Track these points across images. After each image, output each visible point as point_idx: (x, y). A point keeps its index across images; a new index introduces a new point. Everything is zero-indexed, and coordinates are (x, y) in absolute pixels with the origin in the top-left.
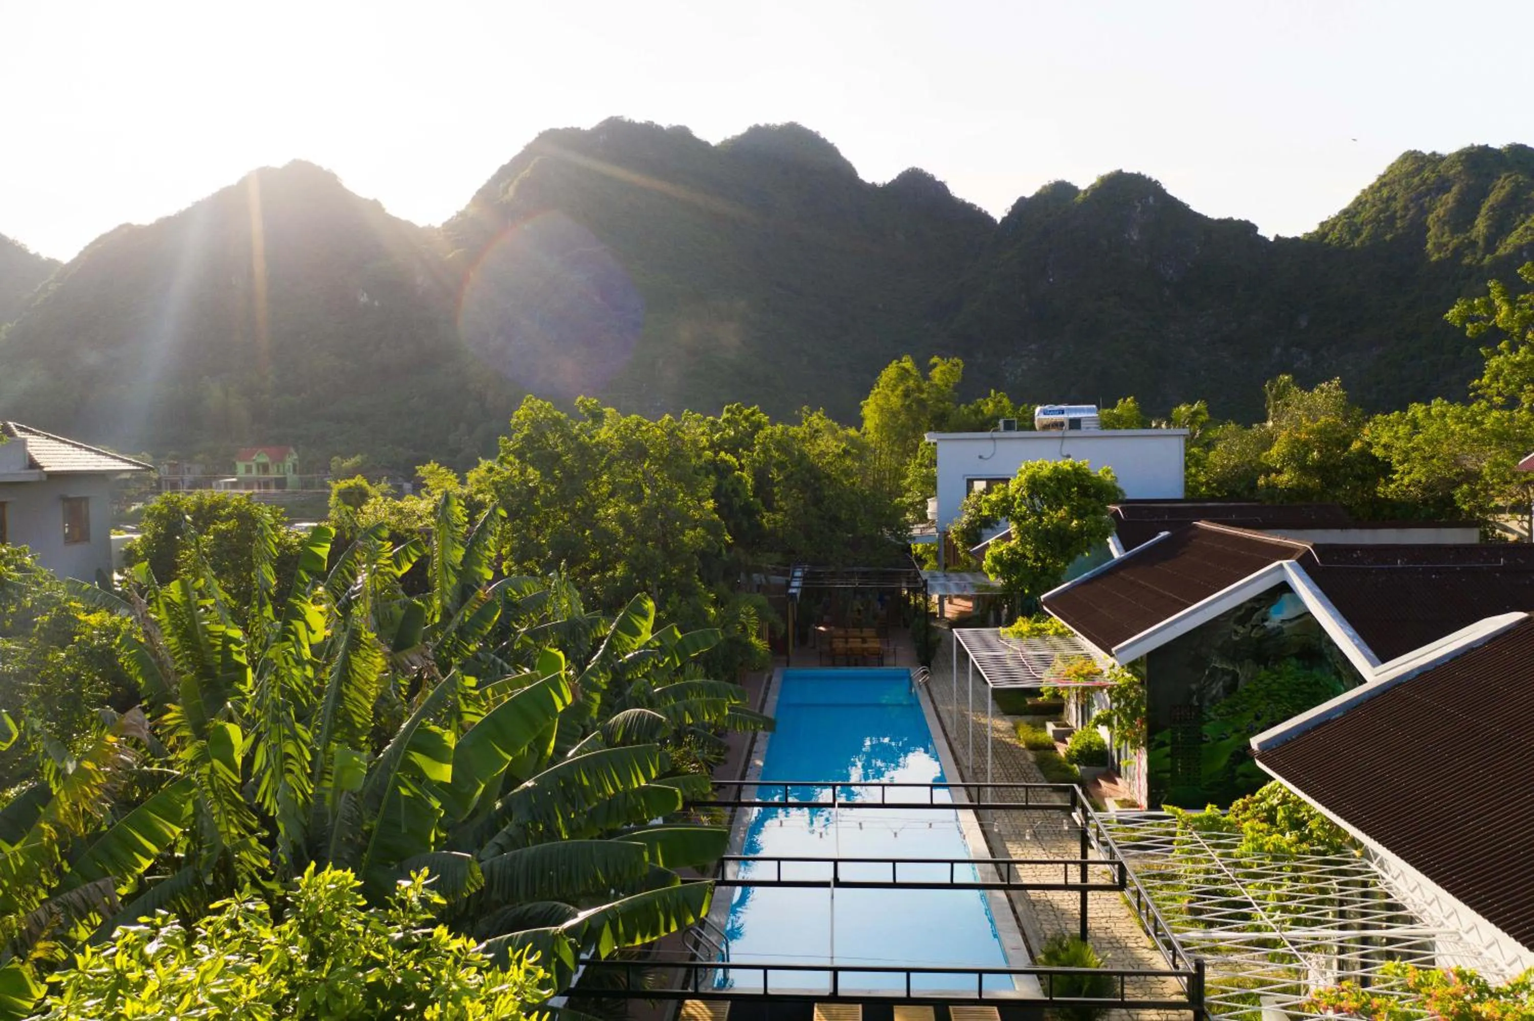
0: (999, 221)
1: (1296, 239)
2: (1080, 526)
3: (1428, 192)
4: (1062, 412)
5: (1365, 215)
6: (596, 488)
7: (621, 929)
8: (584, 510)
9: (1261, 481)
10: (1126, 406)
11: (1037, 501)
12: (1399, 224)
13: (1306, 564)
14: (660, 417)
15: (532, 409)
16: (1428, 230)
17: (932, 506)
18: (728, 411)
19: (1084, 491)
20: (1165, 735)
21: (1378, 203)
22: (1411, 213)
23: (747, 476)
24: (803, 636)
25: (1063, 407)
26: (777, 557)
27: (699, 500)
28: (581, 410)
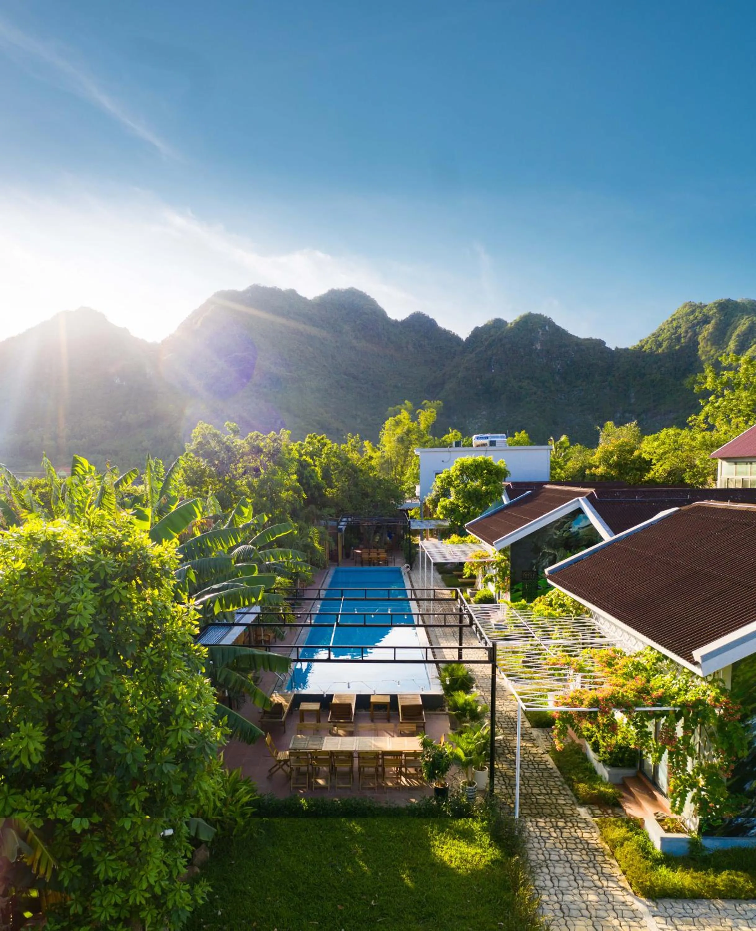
0: (464, 340)
1: (627, 350)
2: (487, 490)
3: (698, 323)
4: (487, 438)
5: (664, 336)
6: (236, 469)
7: (224, 602)
8: (230, 480)
9: (587, 472)
10: (522, 436)
11: (465, 477)
12: (683, 340)
13: (590, 498)
14: (269, 433)
15: (202, 428)
16: (699, 344)
17: (418, 489)
18: (309, 437)
19: (490, 472)
20: (519, 586)
21: (671, 329)
22: (689, 334)
23: (318, 470)
24: (347, 555)
25: (488, 435)
26: (333, 511)
27: (289, 475)
28: (228, 429)
